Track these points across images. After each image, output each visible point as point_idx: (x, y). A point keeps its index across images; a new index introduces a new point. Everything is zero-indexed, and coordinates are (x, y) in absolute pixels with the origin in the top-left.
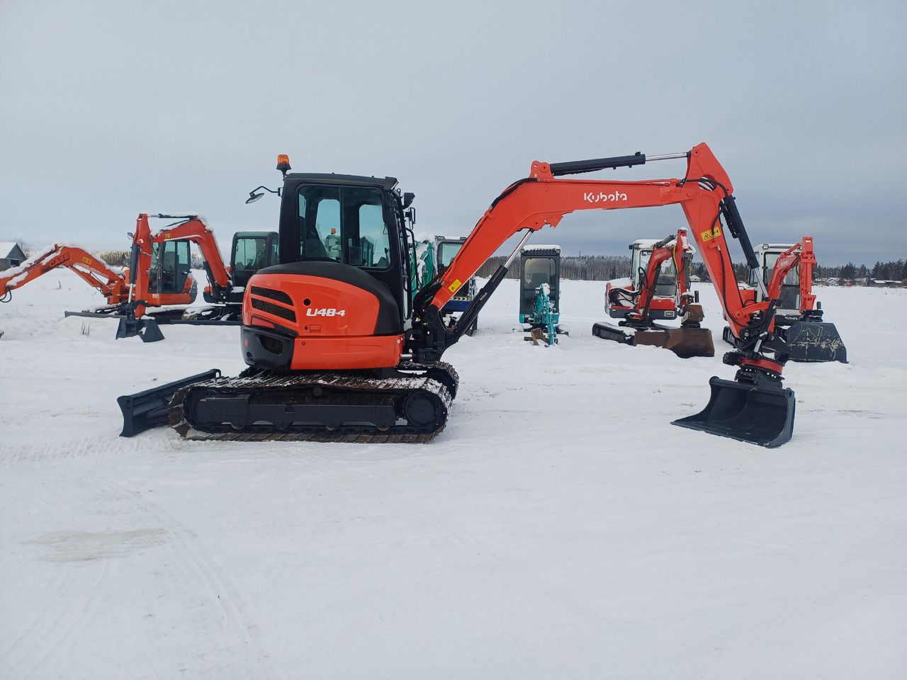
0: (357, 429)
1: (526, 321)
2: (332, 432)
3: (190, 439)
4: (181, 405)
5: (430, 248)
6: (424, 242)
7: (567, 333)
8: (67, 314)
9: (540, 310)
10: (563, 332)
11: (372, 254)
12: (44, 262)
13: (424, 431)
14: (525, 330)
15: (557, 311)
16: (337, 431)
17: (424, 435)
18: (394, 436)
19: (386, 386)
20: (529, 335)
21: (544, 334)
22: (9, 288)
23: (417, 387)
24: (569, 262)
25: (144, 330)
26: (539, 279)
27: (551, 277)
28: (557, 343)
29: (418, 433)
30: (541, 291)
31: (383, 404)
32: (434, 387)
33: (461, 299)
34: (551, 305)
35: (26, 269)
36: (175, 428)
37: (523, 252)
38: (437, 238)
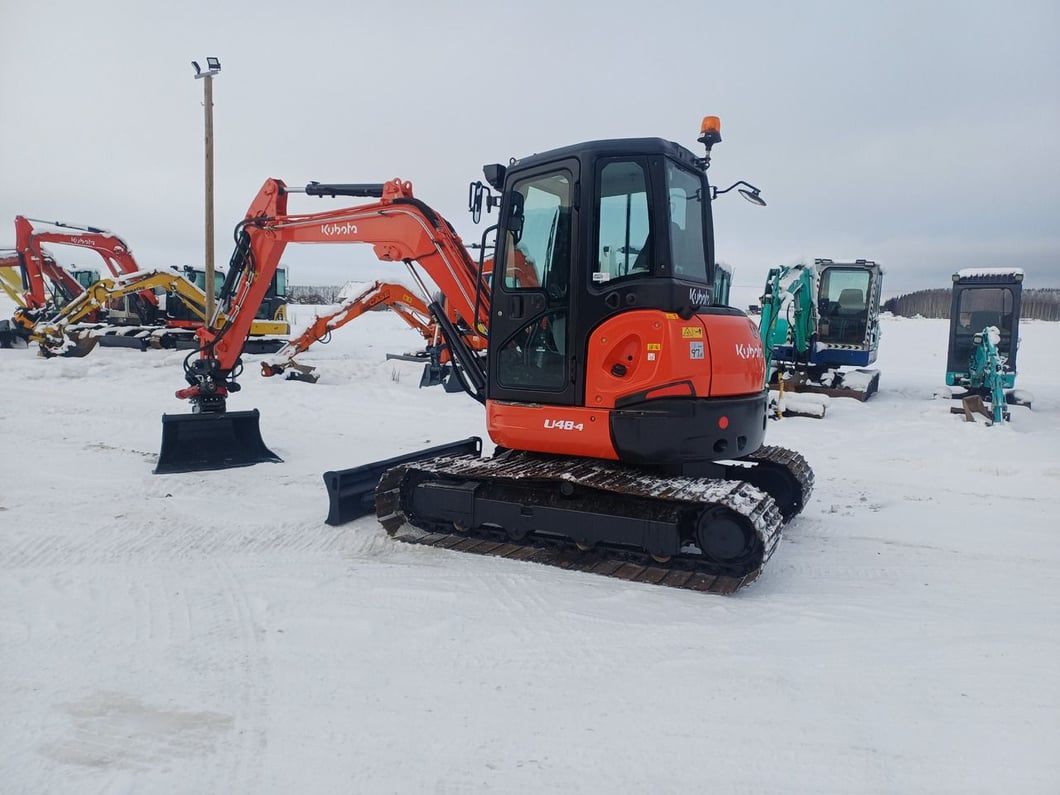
0: (622, 552)
1: (957, 382)
2: (584, 553)
3: (398, 538)
4: (396, 490)
5: (808, 275)
6: (797, 267)
7: (1028, 404)
8: (389, 357)
9: (981, 367)
10: (1021, 402)
11: (728, 286)
12: (364, 301)
13: (729, 571)
14: (955, 397)
15: (1013, 368)
16: (593, 551)
17: (726, 579)
18: (677, 573)
19: (664, 493)
20: (959, 404)
21: (986, 404)
22: (329, 329)
23: (714, 500)
24: (1044, 296)
25: (448, 378)
26: (982, 320)
27: (1004, 318)
28: (1008, 420)
29: (718, 573)
30: (985, 338)
31: (662, 520)
32: (747, 500)
33: (853, 347)
34: (1000, 360)
35: (346, 308)
36: (382, 522)
37: (957, 279)
38: (819, 262)
